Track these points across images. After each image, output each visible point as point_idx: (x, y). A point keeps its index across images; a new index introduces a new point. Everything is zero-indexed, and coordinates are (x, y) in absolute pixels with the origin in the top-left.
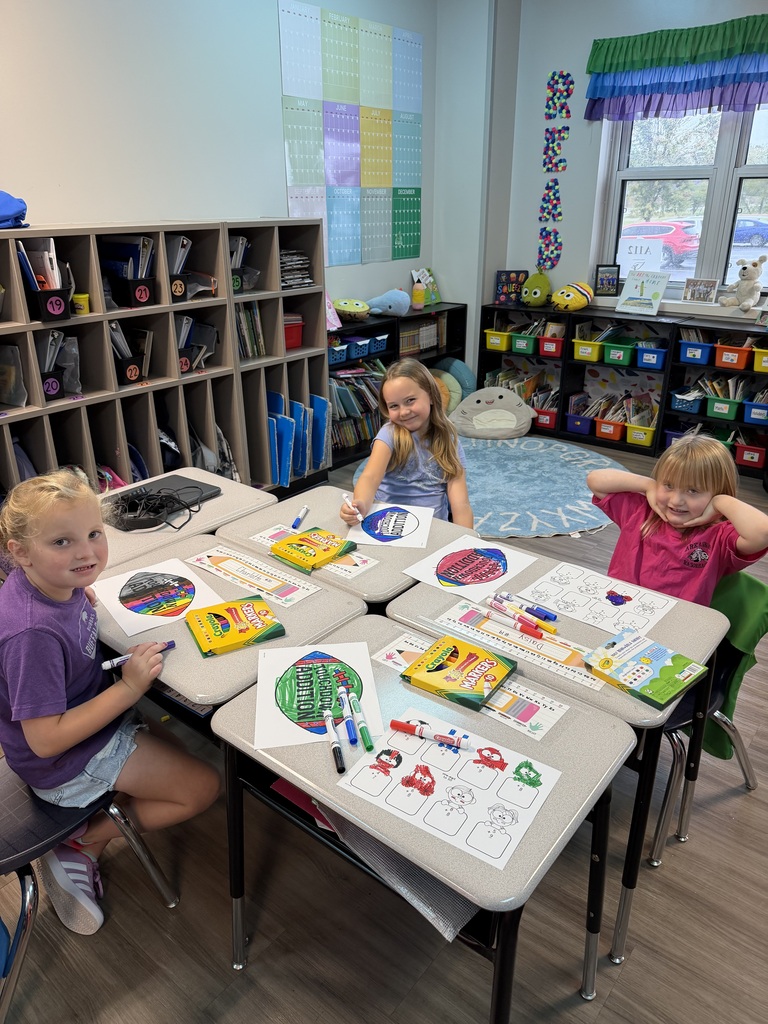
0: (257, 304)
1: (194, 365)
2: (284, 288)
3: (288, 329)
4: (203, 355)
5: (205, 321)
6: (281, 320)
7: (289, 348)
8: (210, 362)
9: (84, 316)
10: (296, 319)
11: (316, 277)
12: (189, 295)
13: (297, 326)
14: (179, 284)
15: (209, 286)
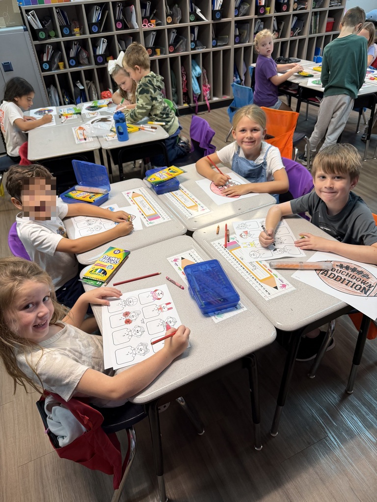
0: (319, 13)
1: (294, 34)
2: (330, 7)
3: (328, 23)
4: (297, 31)
5: (301, 18)
6: (326, 19)
7: (327, 31)
8: (299, 34)
9: (268, 15)
10: (332, 20)
11: (343, 3)
12: (298, 9)
13: (332, 22)
14: (296, 6)
15: (305, 5)
